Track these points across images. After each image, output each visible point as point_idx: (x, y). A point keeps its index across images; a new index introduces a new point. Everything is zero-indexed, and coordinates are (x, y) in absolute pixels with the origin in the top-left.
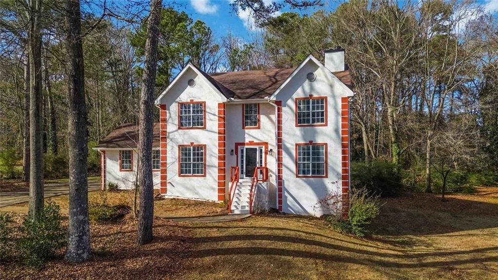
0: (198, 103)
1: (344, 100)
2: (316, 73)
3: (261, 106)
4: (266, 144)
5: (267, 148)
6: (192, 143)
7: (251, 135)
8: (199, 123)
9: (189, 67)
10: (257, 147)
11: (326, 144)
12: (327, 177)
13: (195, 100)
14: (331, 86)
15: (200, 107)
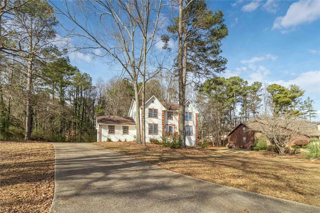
0: (155, 109)
1: (196, 114)
2: (189, 105)
3: (173, 113)
4: (175, 125)
5: (175, 126)
6: (153, 123)
7: (170, 122)
8: (156, 116)
9: (153, 97)
10: (172, 126)
11: (192, 126)
12: (192, 135)
13: (154, 108)
14: (192, 109)
15: (156, 111)
